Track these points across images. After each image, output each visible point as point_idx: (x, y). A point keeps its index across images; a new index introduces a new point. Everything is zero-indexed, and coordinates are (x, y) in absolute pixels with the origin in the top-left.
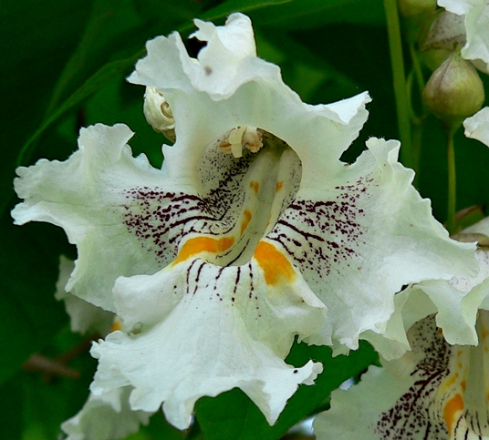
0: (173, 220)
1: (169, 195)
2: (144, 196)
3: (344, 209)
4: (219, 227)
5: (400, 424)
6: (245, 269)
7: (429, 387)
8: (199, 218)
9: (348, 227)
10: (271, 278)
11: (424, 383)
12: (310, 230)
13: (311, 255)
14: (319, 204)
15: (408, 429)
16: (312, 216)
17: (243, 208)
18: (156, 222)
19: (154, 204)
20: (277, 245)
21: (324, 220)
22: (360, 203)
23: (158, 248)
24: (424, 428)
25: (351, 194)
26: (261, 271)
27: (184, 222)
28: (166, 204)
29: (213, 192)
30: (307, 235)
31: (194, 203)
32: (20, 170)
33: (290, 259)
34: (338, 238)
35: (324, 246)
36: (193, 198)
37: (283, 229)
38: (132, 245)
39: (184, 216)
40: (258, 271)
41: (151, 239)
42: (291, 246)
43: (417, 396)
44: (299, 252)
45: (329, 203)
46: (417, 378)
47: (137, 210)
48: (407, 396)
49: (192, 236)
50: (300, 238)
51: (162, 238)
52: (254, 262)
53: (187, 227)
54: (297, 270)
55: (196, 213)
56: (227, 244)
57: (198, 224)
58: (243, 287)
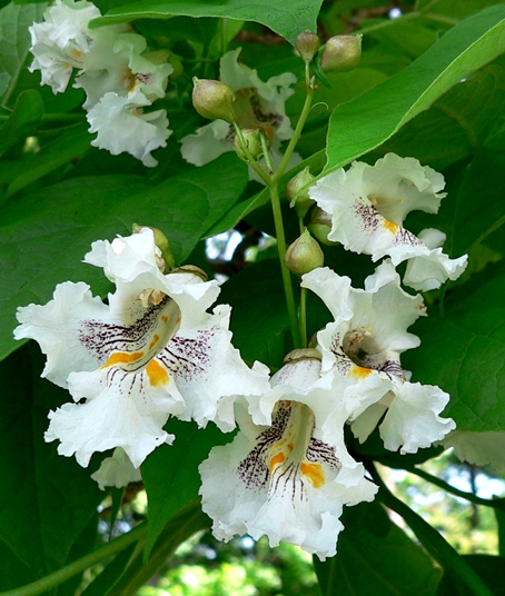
0: (107, 341)
1: (106, 326)
2: (92, 325)
3: (200, 345)
4: (133, 347)
5: (250, 469)
6: (138, 376)
7: (265, 447)
8: (121, 341)
9: (202, 356)
10: (153, 382)
11: (263, 444)
12: (181, 355)
13: (181, 369)
14: (187, 340)
15: (255, 473)
16: (182, 347)
17: (154, 333)
18: (97, 340)
19: (97, 330)
20: (160, 362)
21: (189, 349)
22: (209, 343)
23: (98, 355)
24: (265, 472)
25: (205, 336)
26: (148, 378)
27: (113, 342)
28: (104, 330)
29: (138, 321)
30: (178, 358)
31: (120, 331)
32: (19, 308)
33: (168, 371)
34: (196, 361)
35: (189, 364)
36: (120, 328)
37: (166, 353)
38: (83, 352)
39: (113, 339)
40: (146, 378)
41: (95, 350)
42: (169, 363)
43: (259, 453)
44: (173, 367)
45: (192, 341)
46: (260, 441)
47: (87, 333)
48: (253, 452)
49: (115, 351)
50: (174, 359)
51: (101, 350)
52: (145, 372)
53: (114, 345)
54: (171, 378)
55: (120, 337)
56: (137, 357)
57: (120, 344)
58: (137, 386)
